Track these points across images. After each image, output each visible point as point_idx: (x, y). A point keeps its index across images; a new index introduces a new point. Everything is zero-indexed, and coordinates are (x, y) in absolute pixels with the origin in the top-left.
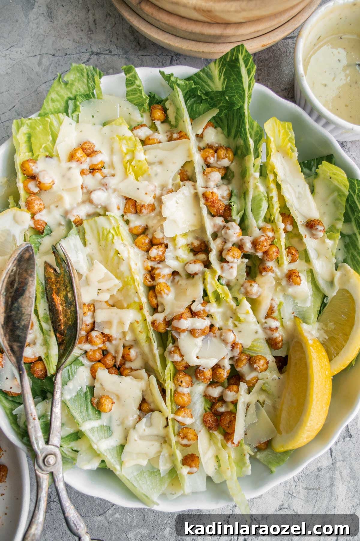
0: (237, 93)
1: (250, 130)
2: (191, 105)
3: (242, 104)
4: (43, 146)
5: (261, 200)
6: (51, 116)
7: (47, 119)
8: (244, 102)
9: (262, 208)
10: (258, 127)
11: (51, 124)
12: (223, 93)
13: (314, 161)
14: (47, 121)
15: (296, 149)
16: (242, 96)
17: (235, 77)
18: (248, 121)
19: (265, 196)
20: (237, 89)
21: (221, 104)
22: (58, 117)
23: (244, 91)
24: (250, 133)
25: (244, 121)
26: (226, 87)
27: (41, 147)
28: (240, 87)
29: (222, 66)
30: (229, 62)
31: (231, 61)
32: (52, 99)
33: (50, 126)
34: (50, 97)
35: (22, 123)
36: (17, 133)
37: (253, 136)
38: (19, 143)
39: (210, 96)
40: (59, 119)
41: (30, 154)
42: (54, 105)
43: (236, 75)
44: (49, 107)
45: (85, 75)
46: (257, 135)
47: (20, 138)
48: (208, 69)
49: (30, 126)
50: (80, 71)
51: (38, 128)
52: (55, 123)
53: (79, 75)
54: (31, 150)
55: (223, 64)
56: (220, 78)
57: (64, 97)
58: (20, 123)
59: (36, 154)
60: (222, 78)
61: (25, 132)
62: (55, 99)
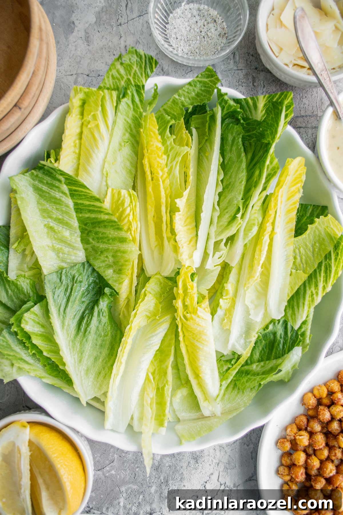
0: (270, 129)
1: (269, 164)
3: (271, 141)
4: (92, 114)
5: (254, 224)
6: (106, 91)
7: (101, 92)
9: (252, 231)
10: (276, 164)
12: (259, 123)
13: (311, 206)
14: (101, 94)
15: (302, 190)
16: (273, 133)
17: (274, 116)
18: (271, 156)
19: (258, 223)
20: (271, 126)
21: (255, 132)
22: (111, 93)
24: (268, 166)
26: (264, 121)
27: (90, 114)
28: (274, 125)
29: (268, 102)
30: (274, 102)
31: (276, 102)
32: (112, 76)
33: (102, 98)
34: (111, 73)
35: (80, 90)
36: (74, 97)
37: (269, 170)
38: (73, 106)
39: (247, 122)
40: (111, 96)
41: (81, 117)
42: (113, 82)
43: (275, 115)
44: (109, 82)
45: (144, 62)
46: (273, 171)
47: (76, 102)
48: (256, 100)
49: (87, 94)
50: (139, 56)
51: (92, 99)
52: (107, 97)
53: (139, 60)
54: (82, 114)
55: (269, 101)
56: (262, 111)
57: (124, 77)
58: (79, 90)
59: (85, 119)
60: (264, 112)
61: (81, 98)
62: (115, 76)
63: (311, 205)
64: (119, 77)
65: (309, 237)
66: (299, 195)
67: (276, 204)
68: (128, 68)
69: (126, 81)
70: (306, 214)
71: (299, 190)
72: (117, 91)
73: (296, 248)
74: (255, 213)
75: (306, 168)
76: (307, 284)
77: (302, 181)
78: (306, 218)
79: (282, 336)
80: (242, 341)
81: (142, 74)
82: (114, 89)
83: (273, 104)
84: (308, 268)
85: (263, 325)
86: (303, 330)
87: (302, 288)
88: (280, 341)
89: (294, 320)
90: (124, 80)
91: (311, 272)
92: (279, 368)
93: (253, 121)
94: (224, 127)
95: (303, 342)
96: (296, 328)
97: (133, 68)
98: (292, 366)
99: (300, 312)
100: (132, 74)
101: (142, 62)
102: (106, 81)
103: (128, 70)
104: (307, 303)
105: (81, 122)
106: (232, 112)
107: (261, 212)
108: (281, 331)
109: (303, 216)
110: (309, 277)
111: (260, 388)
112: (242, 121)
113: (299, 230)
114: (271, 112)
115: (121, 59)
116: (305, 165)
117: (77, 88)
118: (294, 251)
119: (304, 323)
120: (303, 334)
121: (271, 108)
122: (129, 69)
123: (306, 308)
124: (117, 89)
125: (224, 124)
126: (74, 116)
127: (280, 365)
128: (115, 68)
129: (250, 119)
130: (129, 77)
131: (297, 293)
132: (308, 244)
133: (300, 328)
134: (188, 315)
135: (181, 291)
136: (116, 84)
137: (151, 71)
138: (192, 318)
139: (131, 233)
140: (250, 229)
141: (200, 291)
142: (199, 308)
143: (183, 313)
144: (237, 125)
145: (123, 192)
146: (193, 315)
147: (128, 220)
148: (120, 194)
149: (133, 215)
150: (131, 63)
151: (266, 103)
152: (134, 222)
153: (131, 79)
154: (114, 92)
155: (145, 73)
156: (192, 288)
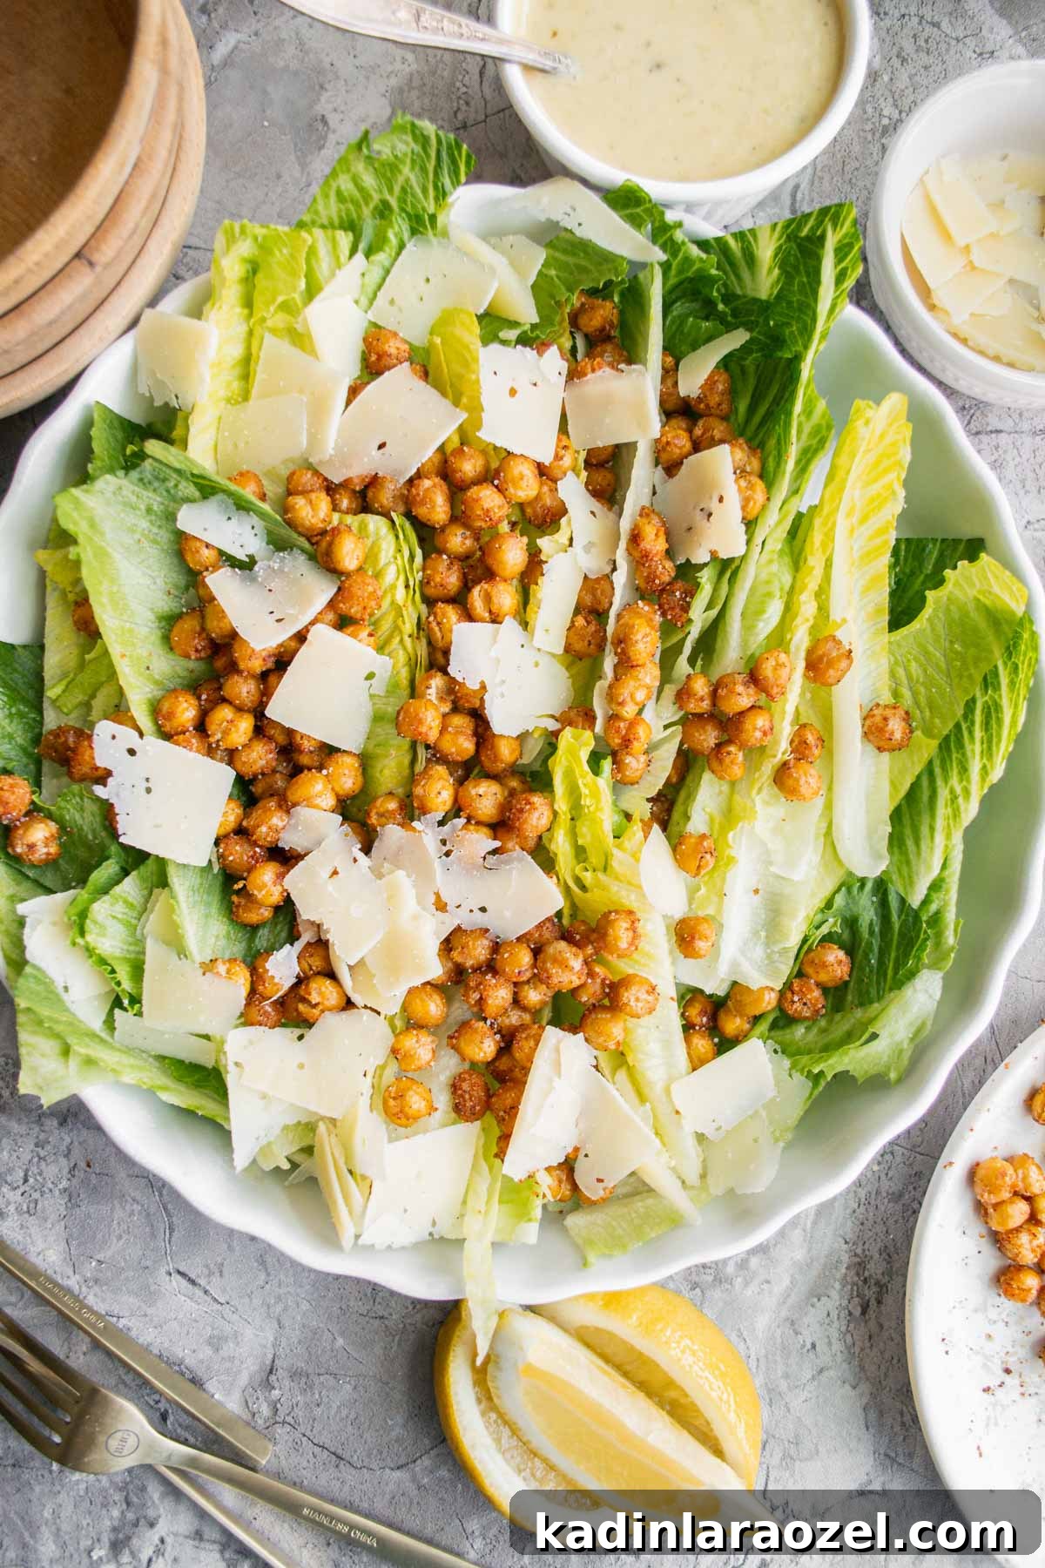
0: (799, 320)
1: (803, 418)
2: (679, 316)
3: (802, 349)
4: (280, 299)
5: (769, 595)
6: (317, 232)
7: (304, 235)
8: (806, 347)
9: (768, 615)
10: (823, 416)
11: (312, 252)
12: (765, 307)
13: (935, 544)
14: (305, 241)
15: (902, 493)
16: (806, 329)
17: (805, 279)
18: (805, 394)
19: (781, 589)
20: (800, 310)
21: (754, 334)
22: (334, 238)
23: (814, 320)
24: (800, 425)
25: (793, 393)
26: (779, 297)
27: (274, 299)
28: (808, 306)
29: (786, 242)
30: (802, 239)
31: (808, 238)
32: (339, 193)
33: (308, 254)
34: (334, 185)
35: (243, 231)
36: (225, 254)
37: (804, 436)
38: (224, 279)
39: (733, 305)
40: (334, 243)
41: (246, 311)
42: (340, 210)
43: (808, 276)
44: (330, 209)
45: (433, 154)
46: (814, 437)
47: (231, 266)
48: (751, 239)
49: (261, 243)
50: (421, 138)
51: (280, 255)
52: (323, 250)
53: (418, 149)
54: (248, 303)
55: (788, 237)
56: (770, 270)
57: (370, 196)
58: (237, 230)
59: (257, 315)
60: (776, 271)
61: (246, 255)
62: (346, 194)
63: (934, 540)
64: (357, 195)
65: (933, 630)
66: (898, 506)
67: (829, 536)
68: (387, 171)
69: (376, 208)
70: (921, 566)
71: (894, 493)
72: (350, 235)
73: (896, 662)
74: (770, 561)
75: (910, 426)
76: (937, 771)
77: (901, 466)
78: (922, 578)
79: (877, 929)
80: (759, 952)
81: (425, 190)
82: (342, 227)
83: (799, 246)
84: (937, 721)
85: (819, 902)
86: (933, 907)
87: (925, 783)
88: (870, 944)
89: (910, 882)
90: (371, 206)
91: (945, 732)
92: (871, 1030)
93: (747, 303)
94: (670, 326)
95: (938, 944)
96: (915, 901)
97: (400, 172)
98: (913, 1029)
99: (923, 854)
100: (397, 189)
101: (428, 156)
102: (320, 207)
103: (384, 175)
104: (940, 823)
105: (246, 328)
106: (691, 280)
107: (787, 559)
108: (872, 912)
109: (913, 573)
110: (940, 746)
111: (816, 1092)
112: (721, 307)
113: (902, 611)
114: (796, 268)
115: (368, 147)
116: (909, 419)
117: (232, 228)
118: (893, 674)
119: (936, 886)
120: (936, 920)
121: (795, 256)
122: (389, 174)
123: (939, 838)
124: (352, 226)
125: (669, 318)
126: (225, 307)
127: (871, 1021)
128: (349, 170)
129: (738, 297)
130: (388, 197)
131: (912, 795)
132: (931, 649)
133: (926, 902)
134: (588, 877)
135: (562, 805)
136: (347, 215)
137: (452, 183)
138: (598, 884)
139: (401, 640)
140: (760, 612)
141: (625, 805)
142: (615, 851)
143: (573, 870)
144: (707, 318)
145: (375, 523)
146: (600, 875)
147: (393, 602)
148: (363, 527)
149: (407, 586)
150: (396, 157)
151: (781, 246)
152: (411, 609)
153: (394, 203)
154: (342, 233)
155: (436, 187)
156: (595, 794)
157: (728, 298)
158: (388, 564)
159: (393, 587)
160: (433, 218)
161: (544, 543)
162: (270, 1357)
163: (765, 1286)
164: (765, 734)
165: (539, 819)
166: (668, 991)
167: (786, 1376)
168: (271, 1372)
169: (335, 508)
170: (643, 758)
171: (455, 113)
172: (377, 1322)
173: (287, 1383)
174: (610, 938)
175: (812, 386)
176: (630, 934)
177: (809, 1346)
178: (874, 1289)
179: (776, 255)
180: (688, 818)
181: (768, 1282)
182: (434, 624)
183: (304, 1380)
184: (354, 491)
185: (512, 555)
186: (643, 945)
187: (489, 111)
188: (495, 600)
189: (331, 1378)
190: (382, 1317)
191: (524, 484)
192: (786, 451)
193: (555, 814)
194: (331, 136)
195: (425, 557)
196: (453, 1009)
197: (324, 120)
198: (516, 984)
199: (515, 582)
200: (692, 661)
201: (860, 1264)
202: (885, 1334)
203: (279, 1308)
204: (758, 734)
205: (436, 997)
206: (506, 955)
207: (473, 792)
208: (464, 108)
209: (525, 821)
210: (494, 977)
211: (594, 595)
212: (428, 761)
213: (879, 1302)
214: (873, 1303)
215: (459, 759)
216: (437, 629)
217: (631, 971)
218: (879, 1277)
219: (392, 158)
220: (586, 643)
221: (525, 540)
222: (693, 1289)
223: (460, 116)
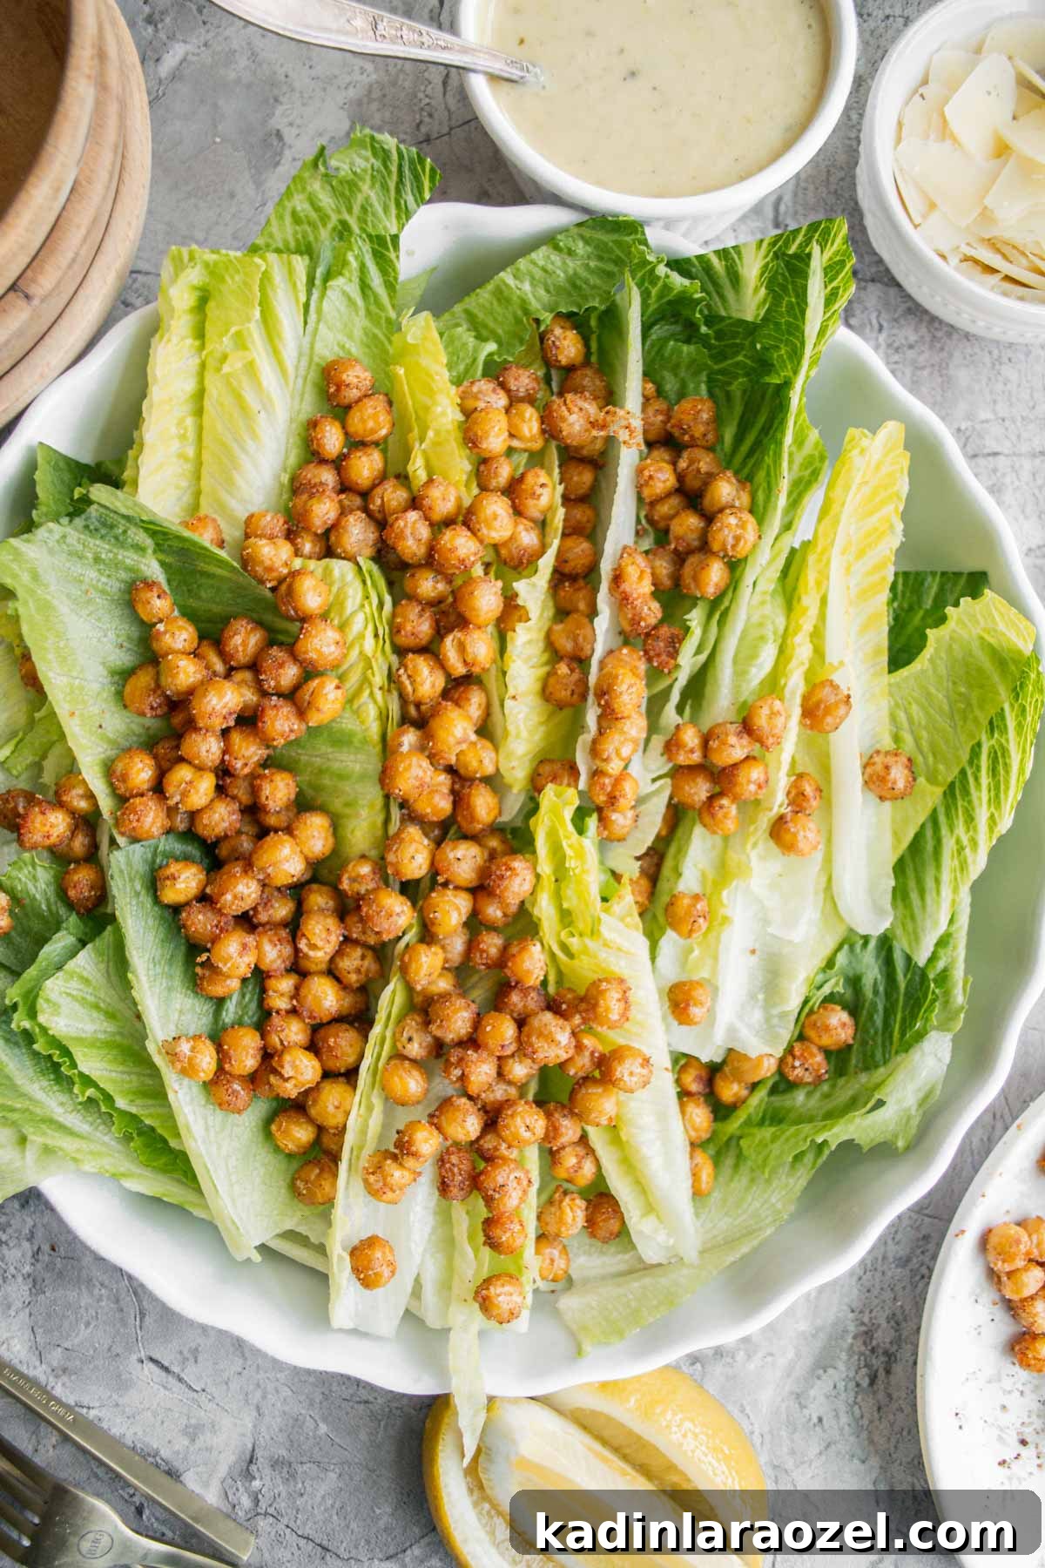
0: (787, 342)
1: (794, 449)
2: (659, 339)
3: (791, 374)
4: (233, 330)
5: (762, 638)
6: (271, 256)
7: (257, 260)
8: (796, 372)
9: (760, 660)
10: (816, 447)
11: (266, 278)
12: (751, 329)
13: (934, 578)
14: (258, 266)
15: (900, 526)
16: (795, 352)
17: (792, 299)
18: (795, 423)
19: (775, 633)
20: (790, 333)
21: (740, 358)
22: (290, 263)
23: (803, 343)
24: (791, 455)
25: (783, 422)
26: (766, 319)
27: (227, 331)
28: (797, 328)
29: (772, 260)
30: (790, 256)
31: (796, 256)
32: (294, 214)
33: (262, 280)
34: (289, 205)
35: (192, 258)
36: (173, 281)
37: (796, 467)
38: (172, 310)
39: (717, 327)
40: (291, 271)
41: (197, 343)
42: (296, 233)
43: (797, 296)
44: (285, 231)
45: (394, 169)
46: (806, 468)
47: (179, 295)
48: (736, 257)
49: (211, 270)
50: (381, 154)
51: (232, 282)
52: (278, 276)
53: (378, 164)
54: (200, 334)
55: (776, 256)
56: (756, 290)
57: (329, 217)
58: (186, 258)
59: (209, 347)
60: (763, 291)
61: (195, 282)
62: (302, 214)
63: (933, 574)
64: (314, 215)
65: (935, 670)
66: (896, 540)
67: (824, 575)
68: (345, 189)
69: (334, 229)
70: (920, 603)
71: (891, 527)
72: (306, 258)
73: (897, 705)
74: (763, 603)
75: (908, 454)
76: (942, 819)
77: (899, 498)
78: (921, 613)
79: (881, 989)
80: (757, 1016)
81: (386, 209)
82: (299, 252)
83: (787, 264)
84: (941, 767)
85: (819, 961)
86: (941, 965)
87: (929, 833)
88: (874, 1004)
89: (916, 938)
90: (330, 226)
91: (949, 780)
92: (877, 1096)
93: (731, 325)
94: (649, 352)
95: (946, 1003)
96: (921, 959)
97: (359, 189)
98: (921, 1095)
99: (929, 909)
100: (356, 209)
101: (389, 172)
102: (274, 229)
103: (342, 195)
104: (946, 876)
105: (198, 361)
106: (670, 303)
107: (780, 600)
108: (876, 970)
109: (911, 609)
110: (945, 793)
111: (820, 1161)
112: (704, 329)
113: (902, 651)
114: (784, 288)
115: (325, 163)
116: (906, 447)
117: (180, 253)
118: (893, 719)
119: (943, 942)
120: (944, 977)
121: (783, 275)
122: (347, 193)
123: (946, 891)
124: (307, 250)
125: (648, 343)
126: (175, 340)
127: (878, 1086)
128: (304, 189)
129: (722, 319)
130: (347, 217)
131: (916, 846)
132: (933, 690)
133: (933, 959)
134: (574, 943)
135: (545, 867)
136: (303, 237)
137: (416, 201)
138: (585, 951)
139: (372, 694)
140: (753, 656)
141: (613, 864)
142: (603, 916)
143: (559, 935)
144: (688, 341)
145: (339, 567)
146: (587, 941)
147: (361, 653)
148: (327, 573)
149: (376, 636)
150: (355, 173)
151: (768, 264)
152: (381, 660)
153: (353, 223)
154: (299, 258)
155: (398, 205)
156: (580, 855)
157: (711, 320)
158: (353, 614)
159: (361, 636)
160: (395, 238)
161: (520, 586)
162: (250, 1446)
163: (769, 1359)
164: (760, 787)
165: (521, 885)
166: (663, 1060)
167: (793, 1452)
168: (251, 1462)
169: (297, 553)
170: (630, 814)
171: (418, 126)
172: (362, 1407)
173: (267, 1471)
174: (601, 1010)
175: (805, 415)
176: (622, 1004)
177: (815, 1420)
178: (883, 1359)
179: (762, 275)
180: (680, 875)
181: (771, 1355)
182: (404, 678)
183: (285, 1470)
184: (316, 534)
185: (486, 600)
186: (634, 1013)
187: (453, 123)
188: (469, 649)
189: (314, 1467)
190: (366, 1402)
191: (497, 524)
192: (777, 485)
193: (538, 876)
194: (288, 154)
195: (395, 603)
196: (433, 1085)
197: (279, 135)
198: (499, 1058)
199: (490, 629)
200: (680, 709)
201: (866, 1333)
202: (894, 1406)
203: (258, 1394)
204: (752, 787)
205: (416, 1073)
206: (488, 1029)
207: (451, 855)
208: (427, 119)
209: (506, 888)
210: (476, 1051)
211: (575, 641)
212: (402, 821)
213: (888, 1372)
214: (881, 1373)
215: (435, 819)
216: (407, 683)
217: (622, 1041)
218: (888, 1345)
219: (352, 176)
220: (569, 693)
221: (500, 584)
222: (693, 1364)
223: (423, 129)
